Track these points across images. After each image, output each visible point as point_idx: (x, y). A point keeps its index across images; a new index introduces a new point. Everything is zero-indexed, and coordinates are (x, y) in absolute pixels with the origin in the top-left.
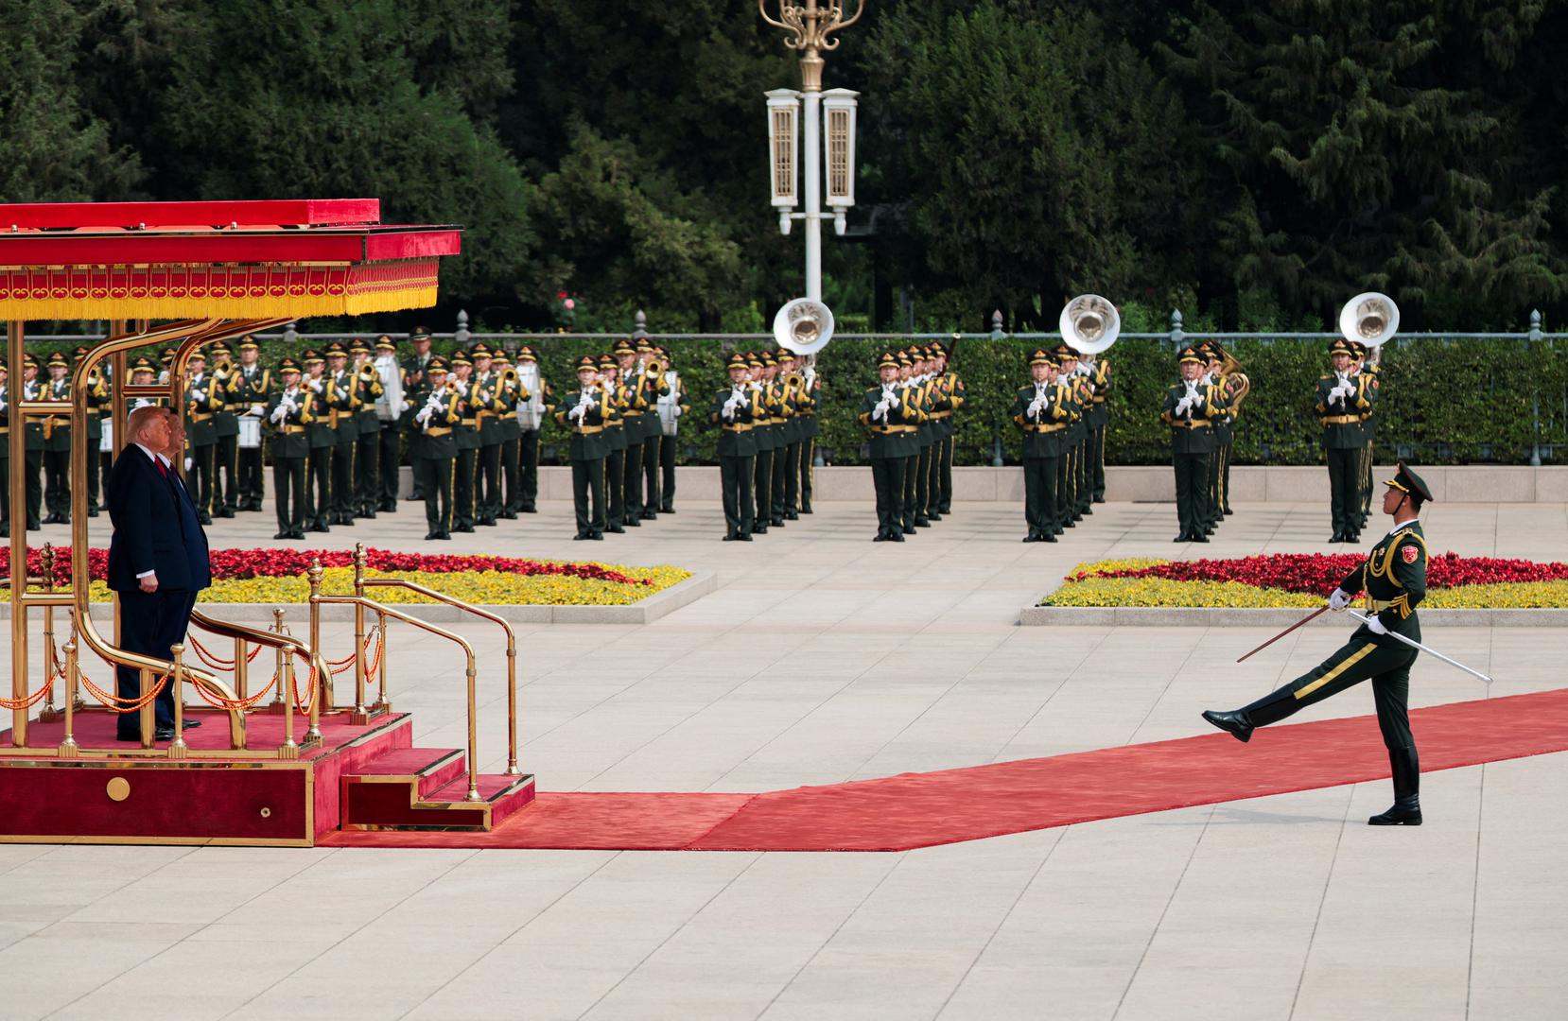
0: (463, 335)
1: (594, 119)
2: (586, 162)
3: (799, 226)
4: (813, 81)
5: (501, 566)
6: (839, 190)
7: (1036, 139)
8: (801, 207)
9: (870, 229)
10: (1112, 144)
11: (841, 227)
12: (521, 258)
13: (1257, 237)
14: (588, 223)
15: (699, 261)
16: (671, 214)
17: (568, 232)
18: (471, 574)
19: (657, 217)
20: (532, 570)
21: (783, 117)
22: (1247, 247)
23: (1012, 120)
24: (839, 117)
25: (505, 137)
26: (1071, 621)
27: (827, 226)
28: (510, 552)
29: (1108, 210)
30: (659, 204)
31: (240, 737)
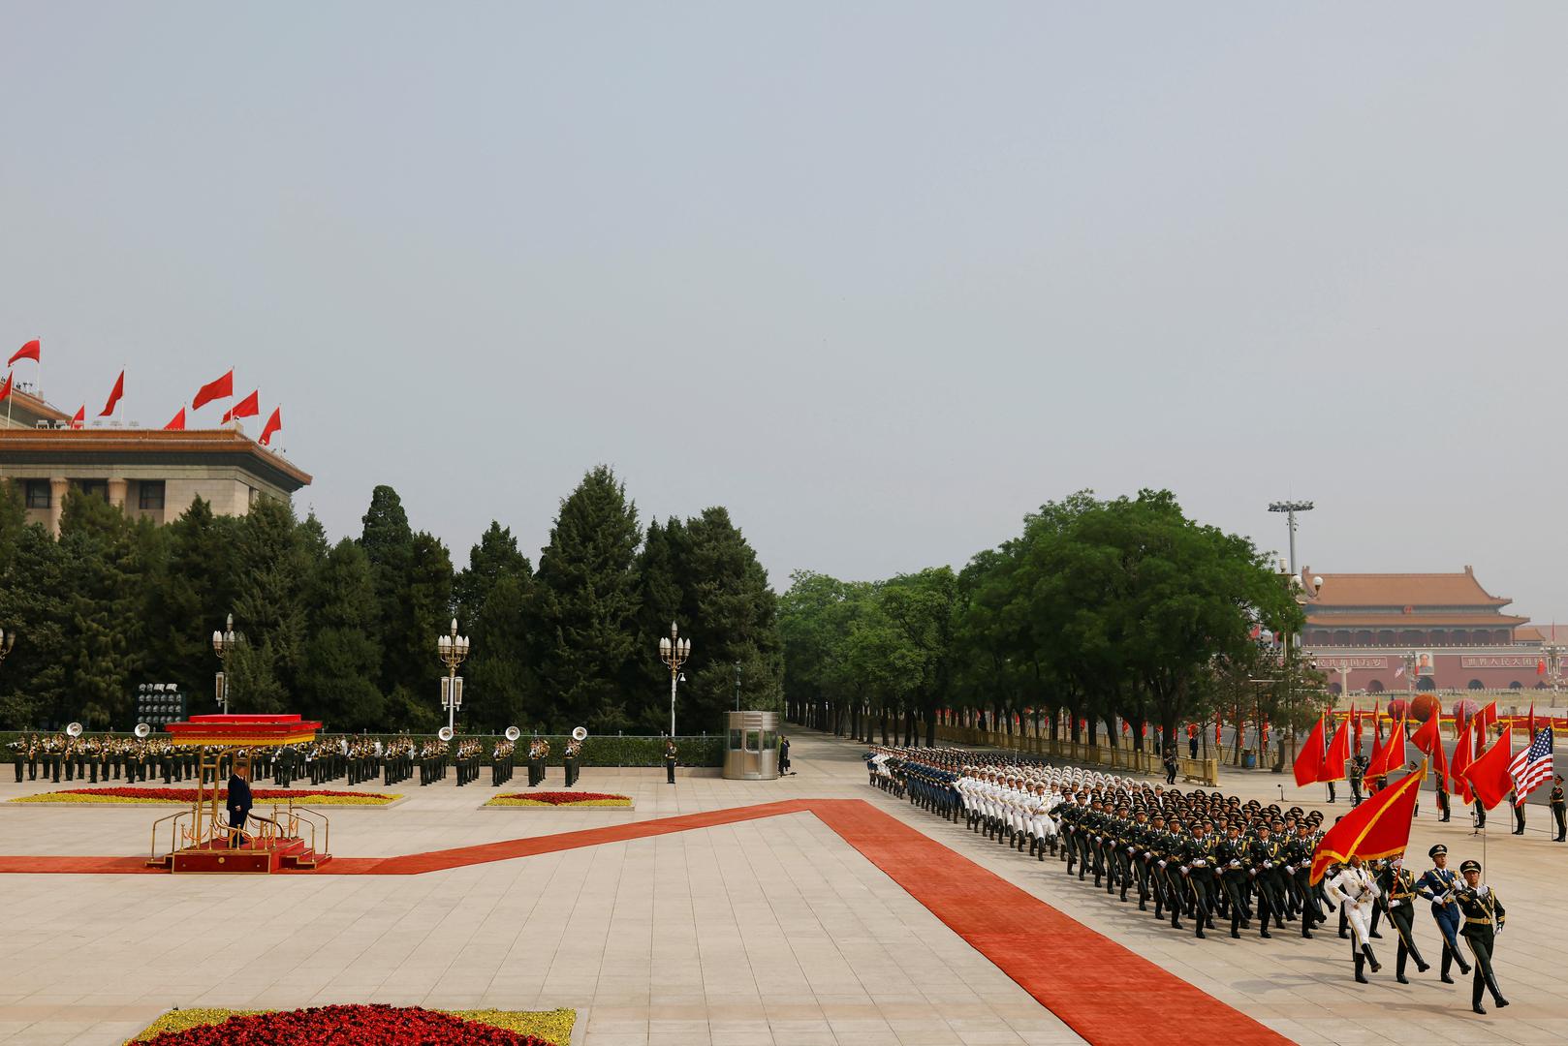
0: (365, 734)
1: (401, 683)
2: (398, 693)
3: (448, 709)
4: (453, 675)
5: (356, 794)
6: (458, 701)
7: (504, 689)
8: (449, 704)
9: (466, 709)
10: (523, 690)
11: (458, 709)
12: (381, 715)
13: (556, 713)
14: (398, 708)
15: (424, 717)
16: (418, 706)
17: (393, 710)
18: (348, 797)
19: (414, 706)
20: (364, 796)
21: (445, 683)
22: (553, 715)
23: (499, 685)
24: (459, 683)
25: (379, 686)
26: (490, 809)
27: (455, 709)
28: (359, 792)
29: (521, 706)
30: (415, 703)
31: (253, 847)
